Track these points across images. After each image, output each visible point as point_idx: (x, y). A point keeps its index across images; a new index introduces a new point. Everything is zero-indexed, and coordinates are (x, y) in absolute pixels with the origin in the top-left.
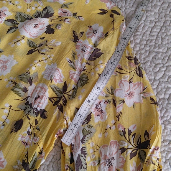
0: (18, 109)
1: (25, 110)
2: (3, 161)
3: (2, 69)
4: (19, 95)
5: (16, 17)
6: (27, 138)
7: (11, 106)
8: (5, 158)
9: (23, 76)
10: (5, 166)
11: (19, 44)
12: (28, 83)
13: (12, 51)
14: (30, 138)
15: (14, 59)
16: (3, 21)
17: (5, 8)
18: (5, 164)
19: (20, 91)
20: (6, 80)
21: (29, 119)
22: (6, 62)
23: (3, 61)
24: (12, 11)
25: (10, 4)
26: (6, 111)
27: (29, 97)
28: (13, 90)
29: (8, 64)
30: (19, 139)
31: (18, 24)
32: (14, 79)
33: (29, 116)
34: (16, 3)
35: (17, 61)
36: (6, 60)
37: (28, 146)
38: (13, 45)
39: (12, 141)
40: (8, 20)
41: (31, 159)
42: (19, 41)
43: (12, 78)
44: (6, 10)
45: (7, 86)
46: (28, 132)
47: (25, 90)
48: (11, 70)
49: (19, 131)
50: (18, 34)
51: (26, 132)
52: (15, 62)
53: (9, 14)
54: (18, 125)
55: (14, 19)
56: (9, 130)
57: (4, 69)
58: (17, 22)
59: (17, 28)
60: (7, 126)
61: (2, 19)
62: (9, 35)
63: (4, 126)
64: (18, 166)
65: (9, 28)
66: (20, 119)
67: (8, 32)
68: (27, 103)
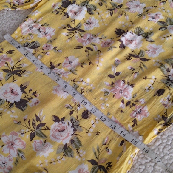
0: (161, 82)
1: (166, 83)
2: (147, 113)
3: (152, 53)
4: (163, 72)
5: (167, 21)
6: (166, 102)
7: (156, 79)
8: (149, 111)
9: (169, 60)
10: (148, 116)
11: (167, 39)
12: (171, 66)
13: (161, 43)
14: (169, 102)
15: (162, 48)
16: (157, 22)
17: (160, 13)
18: (148, 115)
19: (165, 70)
20: (154, 61)
21: (170, 89)
22: (156, 49)
23: (153, 48)
24: (164, 16)
25: (163, 11)
26: (152, 81)
27: (170, 75)
28: (159, 68)
29: (157, 51)
30: (161, 101)
31: (167, 26)
32: (161, 62)
33: (170, 87)
34: (168, 11)
35: (164, 50)
36: (156, 47)
37: (167, 108)
38: (163, 39)
39: (156, 101)
40: (160, 22)
41: (170, 116)
42: (168, 37)
43: (158, 60)
44: (160, 15)
45: (154, 65)
46: (168, 99)
47: (168, 71)
48: (159, 55)
49: (161, 96)
50: (167, 32)
51: (166, 98)
52: (162, 51)
53: (162, 18)
54: (160, 92)
55: (165, 21)
56: (153, 94)
57: (154, 53)
58: (167, 24)
59: (166, 28)
60: (151, 91)
61: (157, 20)
62: (160, 32)
63: (149, 90)
64: (159, 119)
65: (160, 27)
66: (162, 88)
67: (159, 29)
68: (168, 80)
